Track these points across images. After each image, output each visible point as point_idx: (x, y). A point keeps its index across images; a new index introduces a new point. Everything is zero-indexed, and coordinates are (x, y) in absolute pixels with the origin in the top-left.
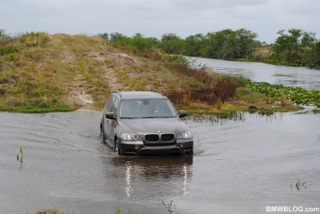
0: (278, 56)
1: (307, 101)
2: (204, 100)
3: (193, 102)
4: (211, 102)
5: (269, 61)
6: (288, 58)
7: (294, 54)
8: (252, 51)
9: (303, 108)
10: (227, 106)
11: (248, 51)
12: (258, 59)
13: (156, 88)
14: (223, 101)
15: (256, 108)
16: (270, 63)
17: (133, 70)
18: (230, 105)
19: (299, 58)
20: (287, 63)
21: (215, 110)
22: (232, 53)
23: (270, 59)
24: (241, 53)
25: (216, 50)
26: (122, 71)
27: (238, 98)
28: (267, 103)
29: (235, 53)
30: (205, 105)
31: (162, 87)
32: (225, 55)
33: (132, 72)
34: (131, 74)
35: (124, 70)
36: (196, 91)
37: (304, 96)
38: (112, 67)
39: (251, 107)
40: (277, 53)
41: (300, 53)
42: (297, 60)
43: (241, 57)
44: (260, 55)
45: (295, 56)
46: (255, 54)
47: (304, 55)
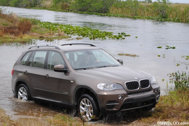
0: (56, 6)
1: (73, 33)
2: (12, 33)
3: (6, 35)
4: (16, 34)
6: (62, 7)
8: (41, 3)
9: (70, 37)
10: (26, 37)
11: (39, 3)
12: (45, 8)
14: (24, 34)
15: (43, 37)
16: (51, 10)
18: (28, 36)
19: (68, 7)
20: (61, 10)
21: (19, 39)
22: (29, 4)
23: (52, 7)
24: (34, 4)
25: (19, 2)
27: (33, 32)
28: (50, 34)
29: (31, 4)
30: (13, 36)
32: (25, 5)
36: (7, 28)
37: (72, 30)
39: (41, 37)
40: (56, 4)
41: (68, 5)
42: (67, 9)
43: (34, 7)
44: (46, 5)
45: (66, 6)
46: (43, 5)
47: (71, 5)
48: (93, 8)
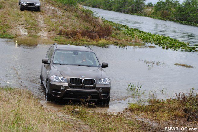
0: (156, 13)
1: (151, 41)
2: (90, 36)
3: (83, 37)
4: (93, 38)
5: (151, 16)
6: (162, 15)
7: (166, 13)
8: (142, 9)
9: (145, 45)
11: (140, 9)
12: (145, 15)
13: (64, 28)
14: (100, 38)
15: (118, 43)
17: (54, 17)
18: (104, 40)
19: (168, 15)
20: (161, 18)
21: (94, 42)
22: (131, 10)
23: (152, 15)
24: (136, 10)
25: (121, 7)
26: (48, 17)
27: (112, 37)
28: (127, 41)
30: (89, 39)
31: (68, 28)
32: (126, 10)
33: (53, 18)
34: (53, 19)
35: (50, 16)
37: (151, 38)
38: (43, 14)
39: (115, 42)
40: (156, 11)
41: (169, 12)
42: (167, 17)
43: (136, 13)
44: (147, 12)
46: (144, 11)
47: (171, 13)
48: (192, 18)
